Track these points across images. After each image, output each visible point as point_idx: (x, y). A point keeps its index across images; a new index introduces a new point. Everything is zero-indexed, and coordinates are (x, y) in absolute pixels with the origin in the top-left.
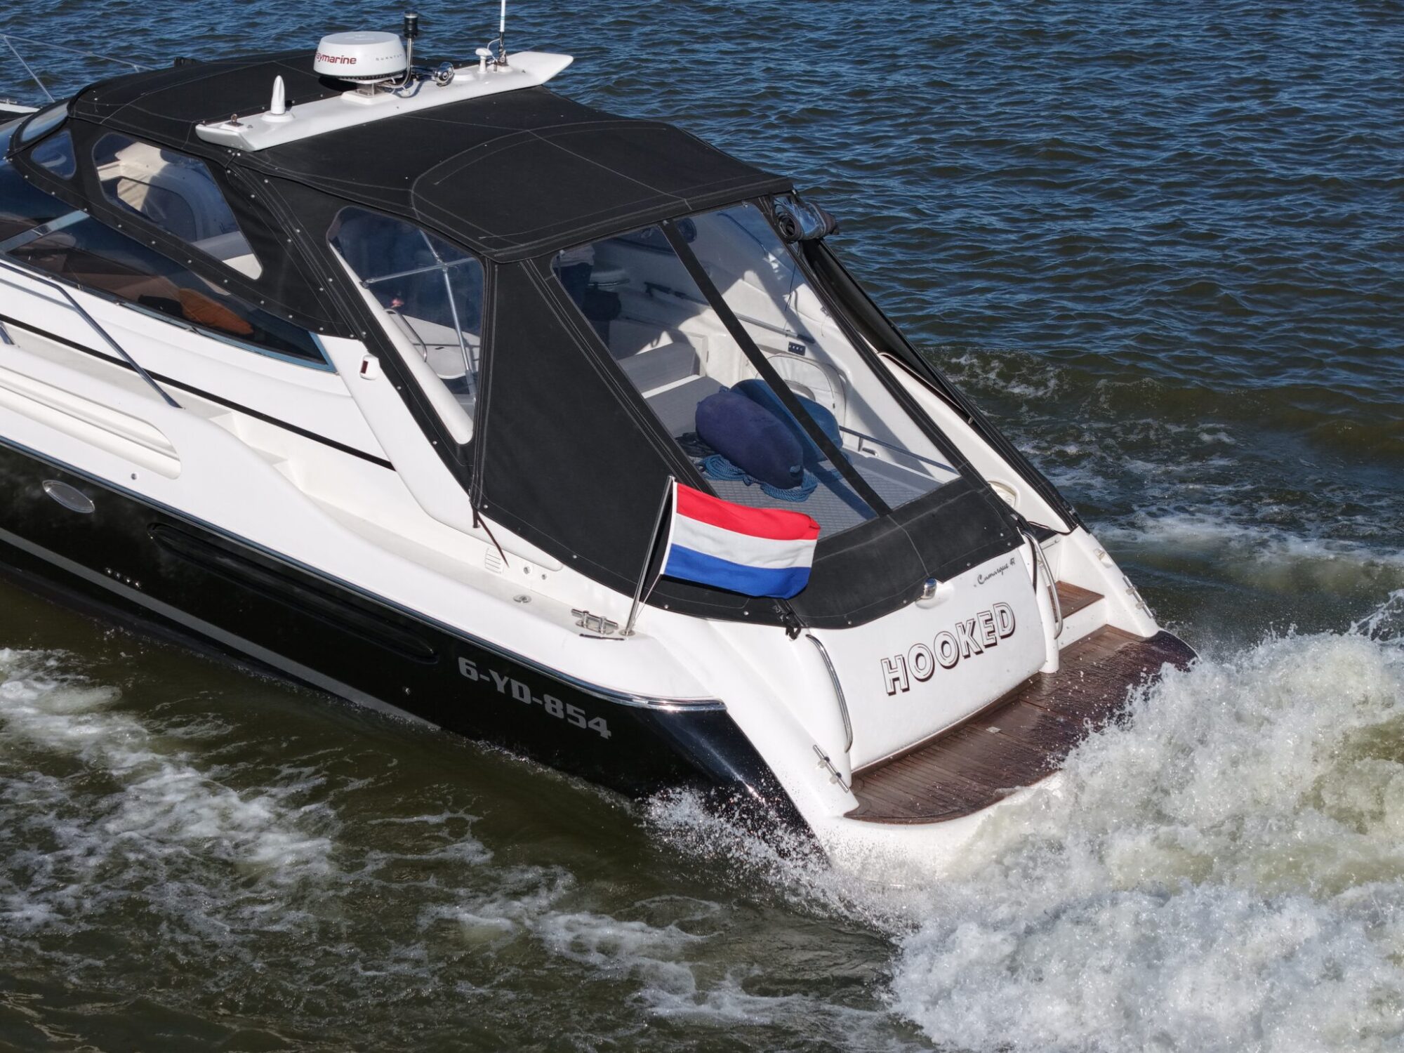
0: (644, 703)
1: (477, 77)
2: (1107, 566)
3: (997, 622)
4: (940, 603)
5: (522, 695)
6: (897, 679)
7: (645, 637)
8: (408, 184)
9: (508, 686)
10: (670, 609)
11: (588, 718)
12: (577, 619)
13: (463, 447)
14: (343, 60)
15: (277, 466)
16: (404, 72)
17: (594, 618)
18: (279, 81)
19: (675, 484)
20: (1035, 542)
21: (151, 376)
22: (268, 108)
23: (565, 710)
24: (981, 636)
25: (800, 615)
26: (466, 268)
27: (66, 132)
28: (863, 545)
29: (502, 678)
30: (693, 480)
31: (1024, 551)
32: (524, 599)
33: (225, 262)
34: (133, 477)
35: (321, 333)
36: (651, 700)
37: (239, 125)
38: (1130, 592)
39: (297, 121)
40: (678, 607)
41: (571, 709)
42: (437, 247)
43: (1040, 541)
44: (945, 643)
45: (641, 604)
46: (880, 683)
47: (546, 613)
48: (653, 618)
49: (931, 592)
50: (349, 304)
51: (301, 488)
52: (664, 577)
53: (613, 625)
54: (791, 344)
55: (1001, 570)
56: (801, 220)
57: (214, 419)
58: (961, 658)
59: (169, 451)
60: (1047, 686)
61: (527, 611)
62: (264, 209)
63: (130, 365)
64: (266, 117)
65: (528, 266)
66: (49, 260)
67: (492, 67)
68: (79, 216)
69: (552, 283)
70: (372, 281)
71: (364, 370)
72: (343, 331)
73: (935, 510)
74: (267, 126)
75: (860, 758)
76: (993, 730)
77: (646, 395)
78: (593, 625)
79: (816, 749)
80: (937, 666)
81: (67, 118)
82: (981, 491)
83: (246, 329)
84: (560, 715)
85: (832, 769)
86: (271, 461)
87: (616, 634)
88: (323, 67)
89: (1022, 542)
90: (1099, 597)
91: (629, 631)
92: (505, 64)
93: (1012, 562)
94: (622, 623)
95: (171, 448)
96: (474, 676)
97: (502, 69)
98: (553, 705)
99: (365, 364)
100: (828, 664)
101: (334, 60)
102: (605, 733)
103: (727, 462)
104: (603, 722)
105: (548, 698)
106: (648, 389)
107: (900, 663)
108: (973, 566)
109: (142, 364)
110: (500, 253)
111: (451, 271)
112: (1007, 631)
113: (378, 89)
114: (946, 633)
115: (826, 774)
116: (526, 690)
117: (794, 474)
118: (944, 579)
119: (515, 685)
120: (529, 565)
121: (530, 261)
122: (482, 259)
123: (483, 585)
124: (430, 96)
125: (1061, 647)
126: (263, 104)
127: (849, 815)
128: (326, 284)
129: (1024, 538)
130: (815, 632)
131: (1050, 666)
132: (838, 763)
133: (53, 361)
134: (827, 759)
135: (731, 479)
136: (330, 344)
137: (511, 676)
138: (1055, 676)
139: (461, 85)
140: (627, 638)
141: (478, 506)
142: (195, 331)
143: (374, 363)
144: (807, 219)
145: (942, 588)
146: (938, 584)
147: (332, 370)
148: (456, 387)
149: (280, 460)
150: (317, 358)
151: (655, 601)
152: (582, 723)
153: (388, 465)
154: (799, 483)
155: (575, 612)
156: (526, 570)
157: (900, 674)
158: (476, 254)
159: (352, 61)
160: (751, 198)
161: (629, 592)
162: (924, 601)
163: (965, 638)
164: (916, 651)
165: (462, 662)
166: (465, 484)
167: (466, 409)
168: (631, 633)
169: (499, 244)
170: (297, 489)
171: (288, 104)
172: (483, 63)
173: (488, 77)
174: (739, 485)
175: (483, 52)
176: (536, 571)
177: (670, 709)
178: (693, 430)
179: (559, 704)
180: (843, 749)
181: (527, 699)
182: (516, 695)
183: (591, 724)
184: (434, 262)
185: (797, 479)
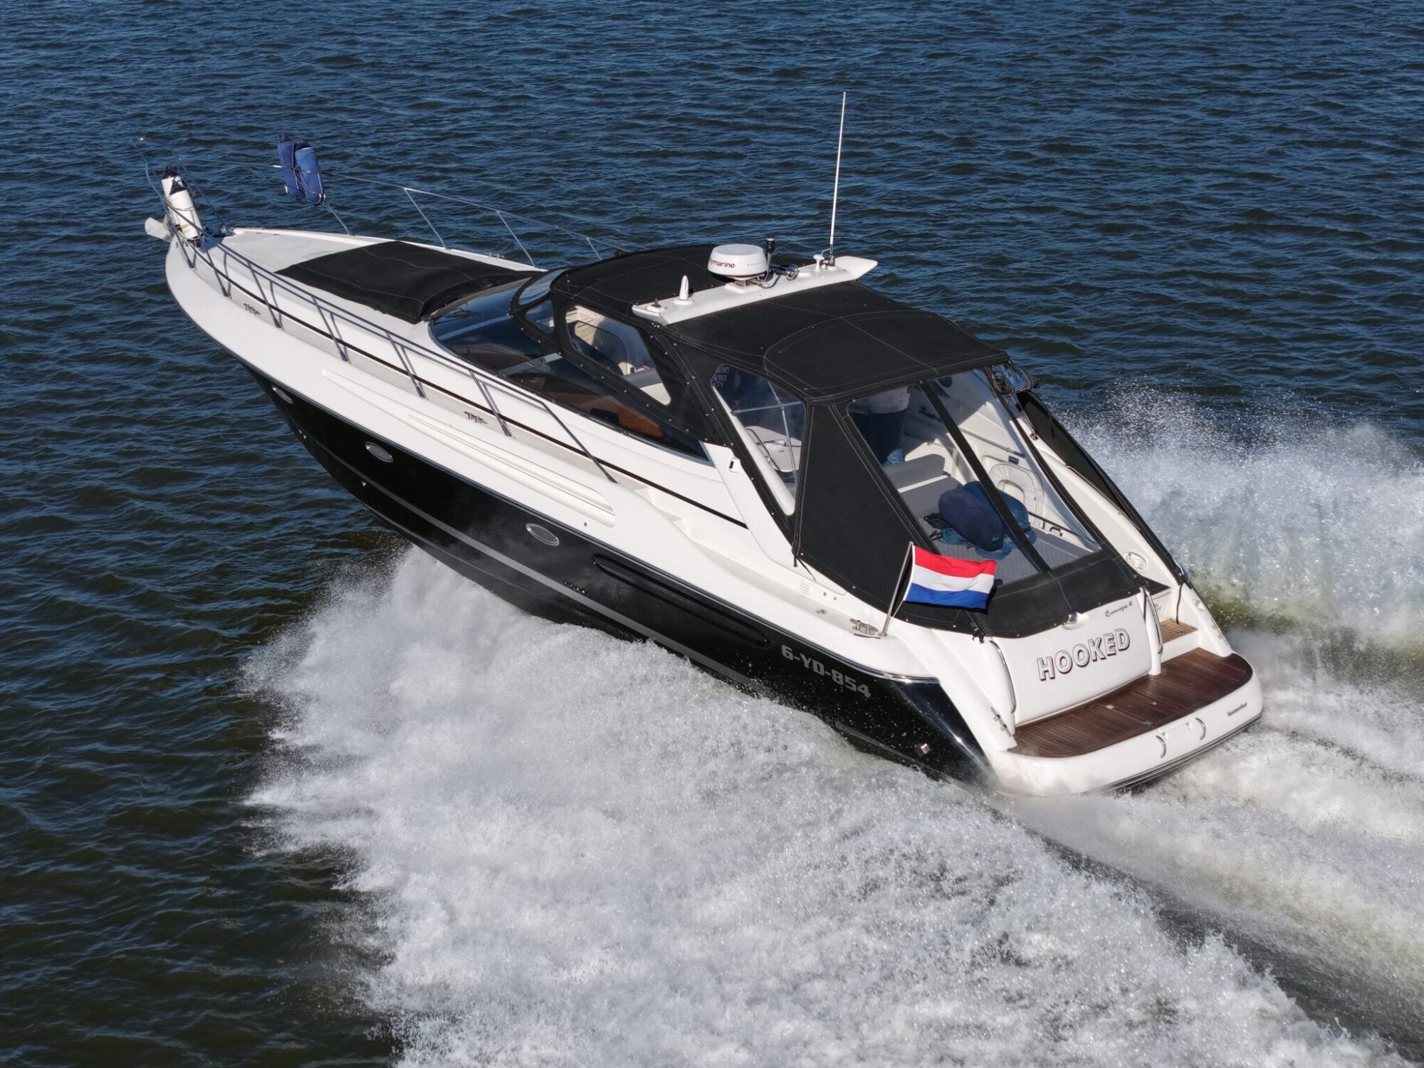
0: (891, 677)
1: (813, 273)
2: (1201, 610)
3: (1117, 640)
4: (1079, 626)
5: (819, 669)
6: (1047, 671)
7: (893, 638)
8: (762, 353)
9: (811, 664)
10: (910, 622)
11: (858, 685)
12: (854, 625)
13: (789, 517)
14: (726, 265)
15: (675, 523)
16: (765, 273)
17: (863, 625)
18: (685, 279)
19: (914, 547)
20: (1148, 593)
21: (599, 461)
22: (678, 295)
23: (844, 679)
24: (1105, 648)
25: (986, 629)
26: (796, 407)
27: (549, 302)
28: (1030, 589)
29: (807, 659)
30: (927, 544)
31: (1139, 597)
32: (823, 612)
33: (643, 389)
34: (585, 524)
35: (707, 442)
36: (895, 676)
37: (658, 306)
38: (1214, 627)
39: (695, 304)
40: (914, 621)
41: (848, 679)
42: (779, 393)
43: (1152, 593)
44: (1080, 651)
45: (892, 618)
46: (1034, 672)
47: (836, 621)
48: (900, 628)
49: (1073, 620)
50: (723, 425)
51: (689, 536)
52: (906, 602)
53: (873, 629)
54: (1010, 457)
55: (1122, 609)
56: (1012, 380)
57: (637, 491)
58: (1091, 662)
59: (609, 509)
60: (1152, 685)
61: (824, 619)
62: (672, 362)
63: (586, 454)
64: (675, 301)
65: (833, 409)
66: (532, 381)
67: (824, 266)
68: (555, 357)
69: (847, 420)
70: (739, 411)
71: (731, 467)
72: (719, 442)
73: (1080, 569)
74: (677, 307)
75: (1022, 717)
76: (1110, 707)
77: (901, 491)
78: (863, 629)
79: (993, 710)
80: (1075, 666)
81: (549, 293)
82: (1114, 559)
83: (659, 434)
84: (841, 682)
85: (1001, 722)
86: (672, 519)
87: (876, 634)
88: (713, 268)
89: (1139, 591)
90: (1194, 629)
91: (884, 634)
92: (833, 265)
93: (1130, 604)
94: (880, 629)
95: (610, 508)
96: (791, 657)
97: (830, 268)
98: (837, 676)
99: (732, 463)
100: (1003, 659)
101: (720, 264)
102: (867, 694)
103: (955, 533)
104: (866, 688)
105: (834, 672)
106: (902, 487)
107: (1049, 662)
108: (1102, 604)
109: (593, 454)
110: (815, 400)
111: (786, 409)
112: (1124, 647)
113: (748, 283)
114: (1081, 645)
115: (998, 725)
116: (822, 666)
117: (996, 543)
118: (1082, 611)
119: (815, 663)
120: (827, 591)
121: (834, 406)
122: (805, 403)
123: (799, 602)
124: (783, 287)
125: (1163, 661)
126: (675, 292)
127: (1010, 750)
128: (710, 412)
129: (1141, 589)
130: (996, 639)
131: (1155, 671)
132: (1006, 718)
133: (536, 448)
134: (999, 716)
135: (957, 544)
136: (711, 449)
137: (813, 658)
138: (1157, 677)
139: (803, 279)
140: (883, 638)
141: (798, 555)
142: (627, 435)
143: (737, 462)
144: (1016, 380)
145: (1081, 617)
146: (1078, 614)
147: (712, 465)
148: (786, 478)
149: (679, 519)
150: (702, 457)
151: (900, 616)
152: (854, 688)
153: (744, 526)
154: (1000, 548)
155: (852, 620)
156: (825, 594)
157: (1049, 668)
158: (803, 400)
159: (732, 266)
160: (980, 367)
161: (885, 610)
162: (1068, 625)
163: (1094, 649)
164: (1061, 655)
165: (784, 648)
166: (790, 539)
167: (791, 492)
168: (885, 635)
169: (816, 394)
170: (686, 537)
171: (691, 292)
172: (818, 264)
173: (821, 274)
174: (963, 548)
175: (818, 257)
176: (830, 595)
177: (908, 681)
178: (937, 511)
179: (841, 676)
180: (1010, 711)
181: (822, 672)
182: (815, 669)
183: (859, 689)
184: (776, 403)
185: (999, 545)
